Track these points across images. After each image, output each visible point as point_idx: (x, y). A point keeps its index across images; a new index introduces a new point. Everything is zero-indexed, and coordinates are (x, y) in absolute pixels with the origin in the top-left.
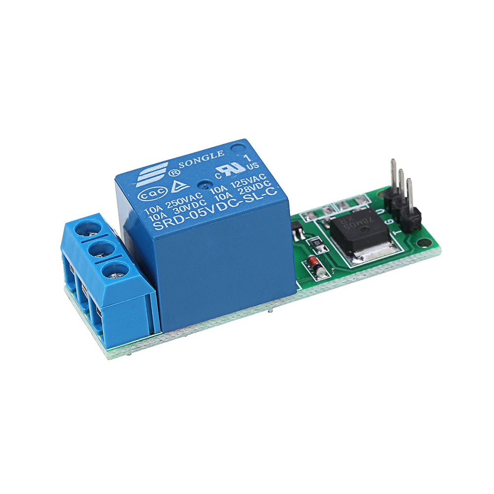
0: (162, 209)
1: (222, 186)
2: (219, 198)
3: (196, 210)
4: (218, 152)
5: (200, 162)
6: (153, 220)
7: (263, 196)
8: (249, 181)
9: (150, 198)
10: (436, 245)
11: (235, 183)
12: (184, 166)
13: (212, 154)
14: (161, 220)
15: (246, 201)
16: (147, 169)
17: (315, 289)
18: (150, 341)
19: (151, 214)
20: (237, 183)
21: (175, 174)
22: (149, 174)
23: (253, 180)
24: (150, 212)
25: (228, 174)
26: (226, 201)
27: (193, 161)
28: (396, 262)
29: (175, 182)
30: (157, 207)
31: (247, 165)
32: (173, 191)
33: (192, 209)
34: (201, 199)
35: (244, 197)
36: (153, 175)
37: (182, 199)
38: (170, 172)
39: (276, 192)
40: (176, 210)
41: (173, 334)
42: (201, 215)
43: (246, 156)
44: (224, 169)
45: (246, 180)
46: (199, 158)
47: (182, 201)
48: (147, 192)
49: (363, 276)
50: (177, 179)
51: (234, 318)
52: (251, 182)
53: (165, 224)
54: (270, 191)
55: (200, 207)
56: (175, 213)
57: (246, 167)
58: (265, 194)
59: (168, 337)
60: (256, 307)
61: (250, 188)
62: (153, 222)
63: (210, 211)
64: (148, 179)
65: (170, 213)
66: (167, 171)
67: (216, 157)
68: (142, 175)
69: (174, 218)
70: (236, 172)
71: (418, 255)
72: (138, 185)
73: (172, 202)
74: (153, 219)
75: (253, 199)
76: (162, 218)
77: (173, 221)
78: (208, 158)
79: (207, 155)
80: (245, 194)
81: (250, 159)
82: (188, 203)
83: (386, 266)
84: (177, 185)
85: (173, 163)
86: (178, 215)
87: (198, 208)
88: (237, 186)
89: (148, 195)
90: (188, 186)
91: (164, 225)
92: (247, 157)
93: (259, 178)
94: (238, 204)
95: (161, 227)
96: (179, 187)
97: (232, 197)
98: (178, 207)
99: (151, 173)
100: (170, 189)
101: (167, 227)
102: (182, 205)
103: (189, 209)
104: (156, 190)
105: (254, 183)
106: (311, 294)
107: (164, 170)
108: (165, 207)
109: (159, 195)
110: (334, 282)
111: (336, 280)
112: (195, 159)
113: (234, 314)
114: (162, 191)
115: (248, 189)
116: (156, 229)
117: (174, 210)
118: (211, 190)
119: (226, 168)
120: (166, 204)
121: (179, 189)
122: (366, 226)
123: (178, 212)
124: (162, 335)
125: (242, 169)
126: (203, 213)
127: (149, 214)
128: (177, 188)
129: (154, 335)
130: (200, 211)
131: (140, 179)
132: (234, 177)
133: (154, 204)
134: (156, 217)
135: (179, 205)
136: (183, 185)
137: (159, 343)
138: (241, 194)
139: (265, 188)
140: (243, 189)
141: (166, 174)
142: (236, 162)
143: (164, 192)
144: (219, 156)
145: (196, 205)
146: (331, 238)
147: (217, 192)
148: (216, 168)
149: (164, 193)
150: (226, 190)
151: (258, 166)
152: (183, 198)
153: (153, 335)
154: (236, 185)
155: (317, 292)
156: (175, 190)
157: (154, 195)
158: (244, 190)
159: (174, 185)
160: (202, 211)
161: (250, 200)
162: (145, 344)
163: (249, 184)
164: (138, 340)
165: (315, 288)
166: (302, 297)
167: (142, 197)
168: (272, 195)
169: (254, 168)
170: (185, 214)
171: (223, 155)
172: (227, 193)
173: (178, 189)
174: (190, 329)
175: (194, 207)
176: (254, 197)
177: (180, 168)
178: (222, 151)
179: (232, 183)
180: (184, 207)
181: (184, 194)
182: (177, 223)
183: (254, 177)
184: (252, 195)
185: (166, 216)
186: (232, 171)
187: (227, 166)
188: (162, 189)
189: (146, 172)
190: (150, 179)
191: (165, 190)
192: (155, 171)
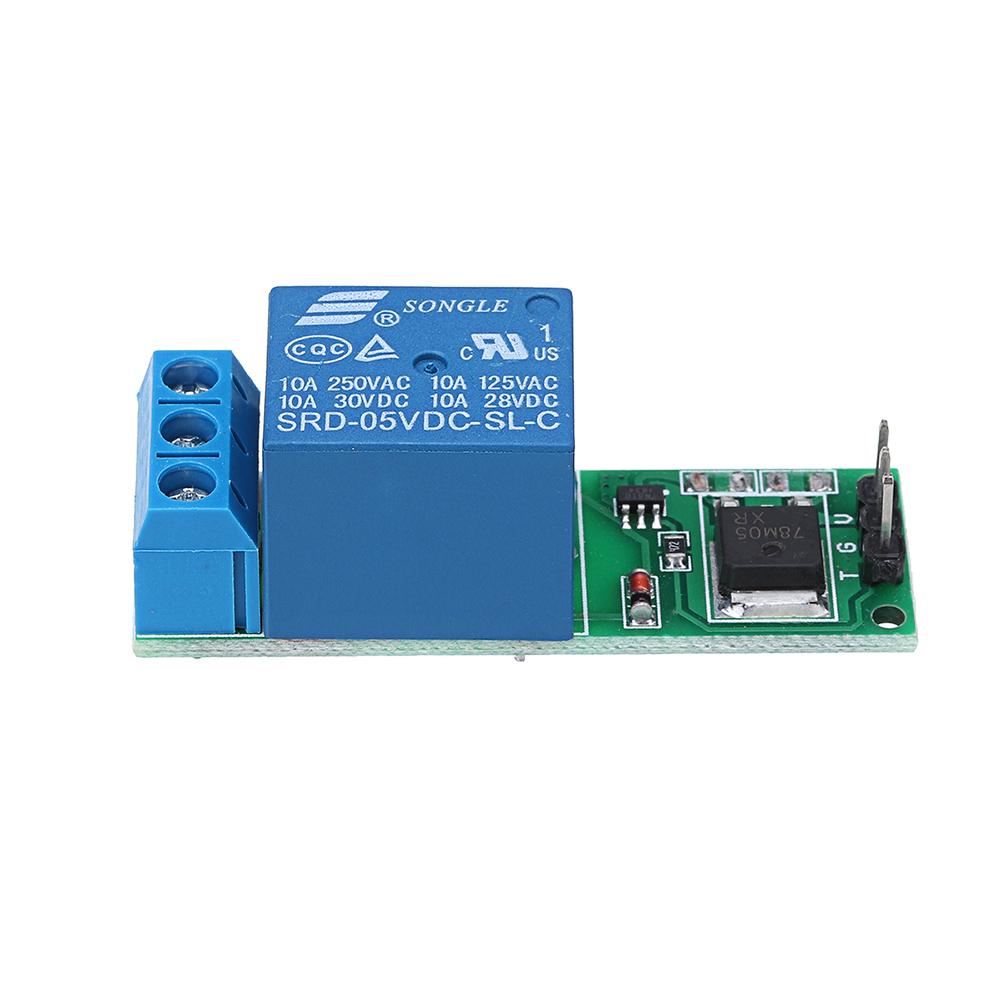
0: (315, 389)
1: (460, 377)
2: (439, 400)
3: (379, 413)
4: (499, 302)
5: (450, 310)
6: (284, 407)
7: (525, 426)
8: (519, 382)
9: (309, 356)
10: (911, 628)
11: (490, 379)
12: (413, 309)
13: (482, 302)
14: (298, 412)
15: (487, 425)
16: (340, 293)
17: (616, 644)
18: (232, 645)
19: (290, 392)
20: (494, 379)
21: (387, 322)
22: (337, 305)
23: (528, 383)
24: (289, 386)
25: (488, 355)
26: (447, 412)
27: (438, 304)
28: (809, 639)
29: (377, 337)
30: (311, 379)
31: (536, 349)
32: (360, 357)
33: (374, 407)
34: (403, 392)
35: (488, 417)
36: (343, 310)
37: (367, 380)
38: (380, 315)
39: (556, 425)
40: (341, 398)
41: (285, 644)
42: (382, 426)
43: (546, 327)
44: (487, 341)
45: (514, 379)
46: (453, 302)
47: (365, 384)
48: (309, 342)
49: (728, 647)
50: (383, 332)
51: (424, 652)
52: (522, 388)
53: (303, 422)
54: (547, 420)
55: (393, 407)
56: (337, 405)
57: (531, 352)
58: (533, 423)
59: (273, 647)
60: (477, 642)
61: (511, 400)
62: (284, 411)
63: (405, 423)
64: (328, 314)
65: (326, 401)
66: (375, 310)
67: (488, 310)
68: (322, 302)
69: (328, 414)
70: (506, 355)
71: (861, 639)
72: (303, 321)
73: (344, 379)
74: (287, 403)
75: (502, 424)
76: (305, 407)
77: (321, 423)
78: (471, 308)
79: (473, 302)
80: (493, 410)
81: (551, 335)
82: (373, 392)
83: (784, 640)
84: (377, 346)
85: (397, 296)
86: (338, 410)
87: (386, 409)
88: (490, 388)
89: (308, 349)
90: (395, 356)
91: (299, 425)
92: (547, 331)
93: (542, 383)
94: (467, 426)
95: (291, 426)
96: (377, 352)
97: (466, 406)
99: (342, 304)
100: (357, 351)
101: (303, 429)
102: (360, 392)
103: (367, 405)
104: (328, 343)
105: (526, 391)
106: (605, 650)
107: (369, 307)
108: (323, 384)
109: (330, 356)
110: (661, 641)
111: (666, 638)
112: (444, 302)
113: (424, 643)
114: (342, 348)
115: (505, 401)
116: (279, 427)
117: (337, 397)
118: (436, 378)
119: (491, 341)
120: (331, 380)
121: (375, 355)
122: (780, 545)
123: (342, 404)
124: (261, 640)
125: (521, 353)
126: (388, 424)
127: (285, 389)
128: (370, 353)
129: (245, 635)
130: (388, 416)
131: (314, 308)
132: (499, 366)
133: (304, 371)
134: (295, 401)
135: (354, 391)
136: (387, 348)
137: (251, 655)
138: (486, 405)
139: (543, 408)
140: (498, 397)
141: (370, 314)
142: (519, 335)
143: (342, 352)
144: (495, 310)
145: (385, 400)
146: (711, 543)
147: (443, 387)
148: (473, 336)
149: (341, 355)
150: (464, 388)
151: (557, 356)
152: (369, 378)
153: (242, 635)
154: (488, 383)
155: (618, 650)
156: (366, 356)
157: (319, 353)
158: (498, 400)
159: (371, 344)
160: (389, 419)
161: (497, 425)
162: (221, 647)
163: (517, 391)
164: (208, 636)
165: (618, 640)
166: (584, 651)
167: (294, 350)
168: (545, 427)
169: (546, 358)
170: (353, 414)
171: (505, 310)
172: (461, 396)
173: (371, 356)
174: (325, 647)
175: (380, 405)
176: (507, 422)
177: (405, 310)
178: (507, 302)
179: (484, 378)
180: (361, 398)
181: (377, 369)
182: (327, 428)
183: (534, 378)
184: (507, 416)
185: (315, 406)
186: (500, 351)
187: (497, 337)
188: (342, 346)
189: (333, 299)
190: (332, 317)
191: (346, 348)
192: (353, 301)
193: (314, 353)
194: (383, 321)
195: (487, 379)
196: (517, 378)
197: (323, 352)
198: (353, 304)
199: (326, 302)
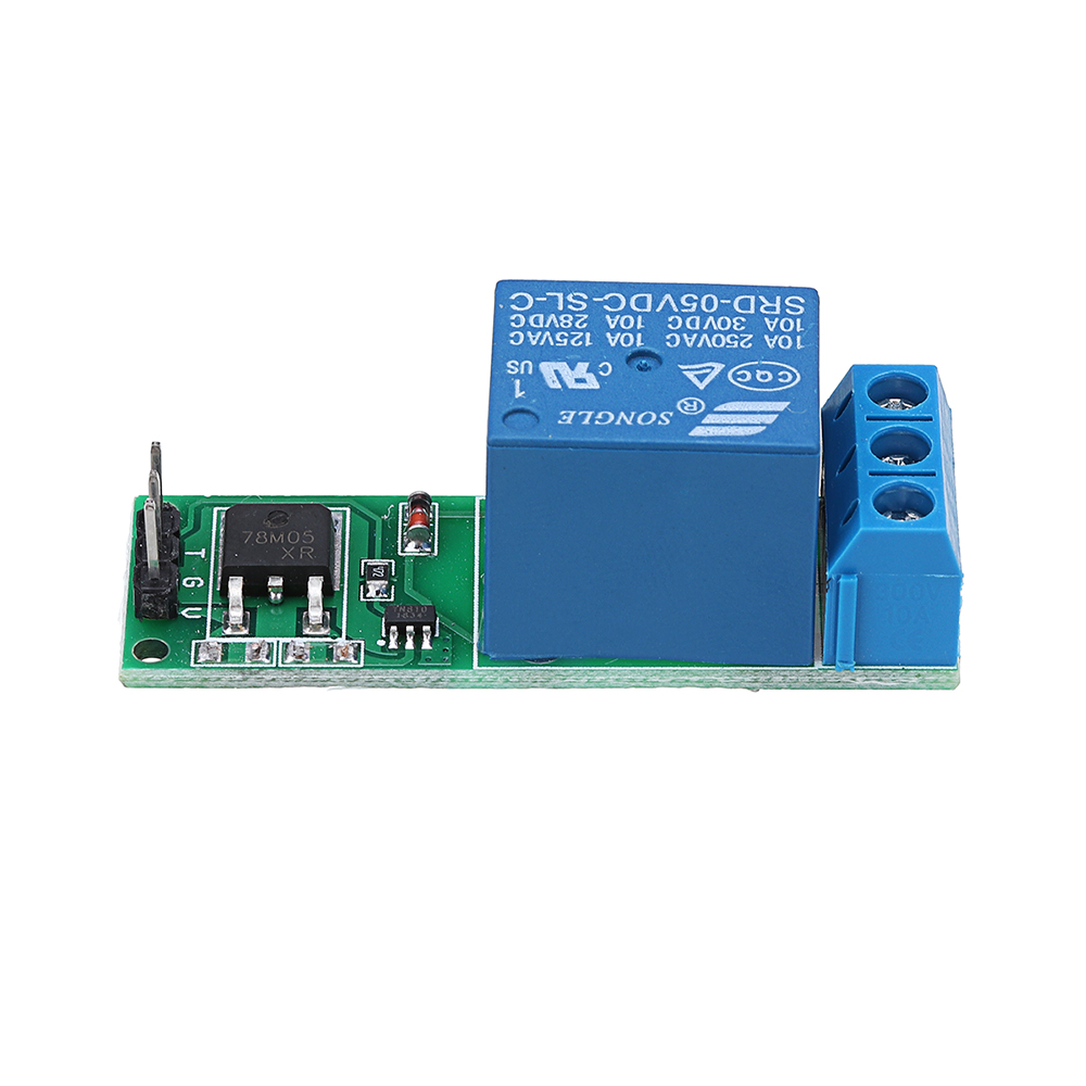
0: (766, 337)
1: (613, 344)
2: (636, 323)
3: (699, 311)
4: (569, 422)
5: (622, 414)
6: (798, 320)
7: (546, 296)
8: (550, 339)
9: (774, 370)
11: (581, 343)
12: (662, 416)
13: (586, 421)
14: (783, 314)
15: (585, 297)
16: (742, 434)
19: (794, 334)
20: (577, 342)
21: (691, 402)
22: (745, 422)
23: (541, 338)
24: (794, 341)
25: (582, 367)
26: (628, 310)
27: (635, 421)
29: (702, 386)
30: (771, 346)
31: (530, 372)
32: (719, 367)
33: (704, 316)
34: (673, 331)
35: (585, 306)
36: (738, 416)
37: (711, 344)
38: (698, 410)
39: (513, 297)
40: (739, 327)
42: (696, 298)
43: (518, 394)
44: (582, 381)
45: (555, 342)
46: (618, 423)
47: (714, 340)
48: (775, 384)
50: (694, 391)
52: (548, 333)
53: (778, 305)
54: (522, 302)
55: (684, 316)
56: (743, 319)
57: (536, 370)
58: (538, 299)
61: (559, 322)
62: (799, 316)
63: (671, 300)
64: (755, 413)
65: (755, 323)
66: (703, 415)
67: (580, 413)
68: (762, 425)
69: (752, 311)
70: (563, 367)
72: (782, 406)
73: (736, 346)
74: (795, 324)
75: (570, 298)
76: (777, 319)
77: (759, 303)
78: (600, 416)
79: (597, 422)
80: (579, 312)
81: (514, 386)
82: (705, 332)
84: (701, 378)
85: (680, 429)
86: (741, 315)
87: (690, 314)
88: (582, 334)
89: (776, 376)
90: (682, 367)
91: (782, 302)
92: (517, 390)
93: (526, 338)
94: (606, 297)
95: (790, 302)
96: (701, 372)
97: (608, 317)
98: (731, 331)
99: (739, 422)
100: (723, 373)
101: (778, 298)
102: (720, 332)
103: (711, 318)
104: (754, 382)
105: (543, 330)
107: (709, 419)
108: (758, 341)
109: (752, 369)
112: (629, 423)
114: (739, 376)
115: (566, 321)
116: (802, 301)
117: (743, 328)
118: (639, 344)
119: (577, 381)
121: (704, 368)
123: (738, 321)
125: (547, 368)
126: (689, 300)
127: (799, 338)
128: (708, 371)
130: (690, 308)
131: (771, 419)
132: (570, 356)
133: (778, 354)
134: (787, 325)
135: (725, 333)
136: (690, 375)
138: (586, 316)
140: (573, 325)
141: (709, 410)
142: (548, 388)
143: (739, 373)
144: (573, 413)
145: (693, 323)
147: (631, 336)
148: (598, 387)
149: (740, 369)
150: (608, 335)
151: (509, 364)
152: (710, 345)
154: (583, 339)
156: (713, 368)
157: (764, 373)
158: (574, 321)
159: (707, 381)
160: (689, 305)
163: (553, 330)
167: (790, 377)
168: (525, 294)
169: (520, 363)
170: (725, 310)
171: (563, 413)
172: (612, 326)
173: (708, 368)
175: (698, 318)
176: (565, 300)
177: (671, 414)
178: (560, 422)
179: (588, 343)
180: (718, 326)
181: (701, 355)
182: (753, 298)
183: (534, 343)
184: (565, 307)
185: (766, 319)
186: (569, 370)
187: (572, 385)
188: (739, 379)
189: (750, 428)
190: (751, 409)
191: (735, 376)
192: (727, 425)
193: (769, 374)
194: (695, 403)
195: (584, 343)
196: (552, 344)
197: (759, 373)
198: (728, 422)
199: (758, 425)
